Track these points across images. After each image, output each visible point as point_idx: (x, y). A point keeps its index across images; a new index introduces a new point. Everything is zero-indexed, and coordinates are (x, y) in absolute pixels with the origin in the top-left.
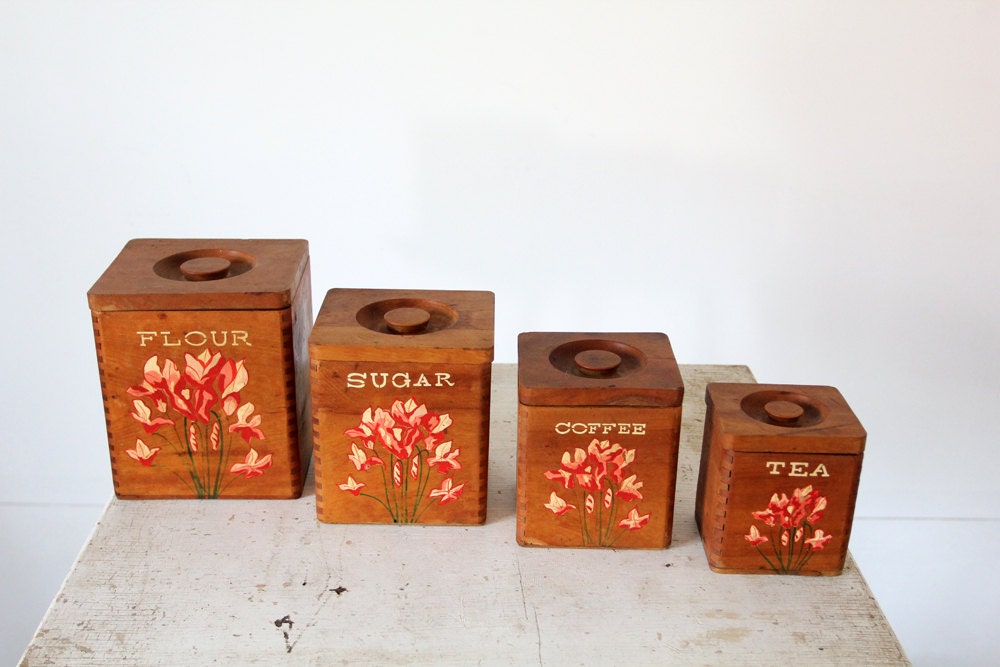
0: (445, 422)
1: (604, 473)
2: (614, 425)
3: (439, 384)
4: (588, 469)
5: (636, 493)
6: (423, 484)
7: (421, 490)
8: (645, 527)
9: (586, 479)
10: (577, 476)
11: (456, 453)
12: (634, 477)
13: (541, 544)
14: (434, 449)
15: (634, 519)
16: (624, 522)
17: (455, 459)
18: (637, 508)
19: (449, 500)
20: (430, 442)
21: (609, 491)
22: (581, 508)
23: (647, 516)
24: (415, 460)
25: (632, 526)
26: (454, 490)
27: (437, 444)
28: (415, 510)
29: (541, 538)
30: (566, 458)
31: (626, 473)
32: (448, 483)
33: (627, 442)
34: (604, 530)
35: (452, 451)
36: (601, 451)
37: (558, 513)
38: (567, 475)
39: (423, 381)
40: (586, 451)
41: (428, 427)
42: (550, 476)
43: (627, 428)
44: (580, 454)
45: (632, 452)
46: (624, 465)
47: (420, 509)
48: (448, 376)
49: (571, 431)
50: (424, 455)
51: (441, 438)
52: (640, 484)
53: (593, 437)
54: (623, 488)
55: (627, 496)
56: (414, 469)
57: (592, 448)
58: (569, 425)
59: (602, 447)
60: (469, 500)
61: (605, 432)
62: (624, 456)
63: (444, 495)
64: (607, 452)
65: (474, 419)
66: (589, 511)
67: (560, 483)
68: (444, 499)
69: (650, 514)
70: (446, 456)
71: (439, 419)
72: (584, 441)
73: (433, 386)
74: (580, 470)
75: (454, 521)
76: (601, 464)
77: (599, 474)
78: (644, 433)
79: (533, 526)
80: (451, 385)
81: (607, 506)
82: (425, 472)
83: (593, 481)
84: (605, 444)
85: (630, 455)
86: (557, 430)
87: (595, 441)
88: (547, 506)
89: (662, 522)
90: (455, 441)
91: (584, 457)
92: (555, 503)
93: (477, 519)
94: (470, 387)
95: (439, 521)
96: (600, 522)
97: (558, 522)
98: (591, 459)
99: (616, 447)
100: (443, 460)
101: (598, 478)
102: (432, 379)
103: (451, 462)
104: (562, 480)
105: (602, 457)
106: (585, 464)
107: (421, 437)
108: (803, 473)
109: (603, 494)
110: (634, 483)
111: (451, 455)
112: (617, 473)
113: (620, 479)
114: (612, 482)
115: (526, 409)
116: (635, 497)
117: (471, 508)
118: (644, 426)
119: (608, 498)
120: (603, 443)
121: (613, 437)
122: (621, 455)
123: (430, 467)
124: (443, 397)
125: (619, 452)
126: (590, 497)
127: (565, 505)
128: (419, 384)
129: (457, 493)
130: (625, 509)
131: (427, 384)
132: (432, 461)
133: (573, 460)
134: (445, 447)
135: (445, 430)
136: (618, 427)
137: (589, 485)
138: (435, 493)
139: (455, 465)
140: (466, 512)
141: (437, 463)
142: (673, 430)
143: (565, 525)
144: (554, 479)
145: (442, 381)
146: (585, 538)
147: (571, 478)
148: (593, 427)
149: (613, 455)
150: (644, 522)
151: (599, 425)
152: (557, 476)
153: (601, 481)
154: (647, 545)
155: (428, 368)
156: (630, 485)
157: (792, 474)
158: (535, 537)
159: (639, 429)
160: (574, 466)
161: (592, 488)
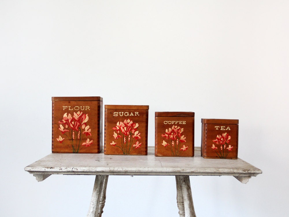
0: (137, 125)
1: (176, 135)
2: (178, 122)
3: (136, 115)
4: (172, 134)
5: (184, 140)
6: (131, 143)
7: (131, 144)
8: (187, 150)
9: (172, 136)
10: (170, 136)
11: (140, 134)
12: (183, 136)
13: (160, 155)
14: (134, 133)
15: (184, 148)
16: (182, 149)
17: (140, 136)
18: (185, 144)
19: (138, 147)
20: (133, 131)
21: (178, 140)
22: (171, 145)
23: (187, 147)
24: (130, 136)
25: (184, 150)
26: (139, 145)
27: (135, 131)
28: (129, 150)
29: (161, 153)
30: (167, 131)
31: (182, 135)
32: (138, 142)
33: (182, 126)
34: (177, 151)
35: (139, 133)
36: (175, 129)
37: (165, 146)
38: (167, 135)
39: (132, 114)
40: (172, 129)
41: (133, 127)
42: (163, 136)
43: (181, 122)
44: (170, 129)
45: (183, 129)
46: (181, 132)
47: (130, 150)
48: (138, 113)
49: (168, 123)
50: (132, 134)
51: (136, 130)
52: (185, 138)
53: (173, 125)
54: (181, 139)
55: (181, 141)
56: (129, 138)
57: (173, 128)
58: (167, 122)
59: (175, 128)
60: (143, 147)
61: (176, 124)
62: (181, 130)
63: (136, 146)
64: (177, 129)
65: (144, 124)
66: (173, 146)
67: (165, 138)
68: (137, 147)
69: (188, 146)
70: (137, 135)
71: (135, 125)
72: (171, 126)
73: (134, 116)
74: (170, 134)
75: (139, 154)
76: (175, 132)
77: (175, 135)
78: (185, 124)
79: (159, 150)
80: (139, 115)
81: (177, 144)
83: (173, 137)
84: (176, 127)
85: (182, 130)
86: (164, 123)
87: (174, 126)
88: (162, 144)
89: (191, 148)
90: (140, 130)
91: (171, 130)
92: (164, 143)
93: (145, 153)
94: (143, 116)
95: (135, 154)
96: (176, 149)
97: (165, 149)
98: (173, 131)
99: (179, 128)
100: (136, 136)
101: (175, 136)
102: (134, 114)
103: (138, 136)
104: (166, 137)
105: (175, 130)
106: (171, 132)
107: (131, 130)
108: (224, 129)
109: (176, 140)
110: (184, 138)
111: (138, 135)
112: (179, 135)
113: (180, 136)
114: (178, 137)
115: (157, 117)
116: (184, 141)
117: (143, 150)
118: (185, 122)
119: (177, 142)
120: (176, 126)
121: (178, 125)
122: (180, 130)
123: (133, 138)
124: (137, 118)
125: (180, 129)
126: (173, 141)
127: (167, 144)
128: (131, 115)
129: (140, 145)
130: (182, 145)
131: (133, 115)
132: (133, 136)
133: (168, 131)
134: (137, 132)
135: (137, 128)
136: (179, 122)
137: (173, 138)
138: (134, 146)
139: (139, 137)
140: (142, 151)
141: (135, 137)
142: (192, 123)
143: (167, 149)
144: (164, 137)
145: (136, 114)
146: (172, 153)
147: (168, 136)
148: (173, 122)
149: (178, 130)
150: (187, 149)
152: (165, 136)
153: (175, 137)
154: (188, 156)
155: (133, 111)
156: (183, 138)
157: (221, 129)
158: (159, 153)
159: (184, 123)
160: (169, 133)
161: (173, 139)
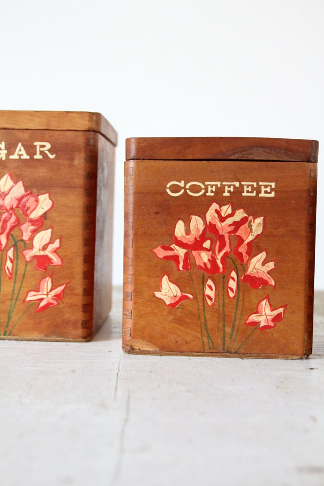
0: (45, 203)
1: (227, 249)
2: (237, 184)
3: (38, 156)
4: (207, 244)
5: (267, 277)
6: (18, 286)
7: (16, 292)
8: (279, 325)
9: (205, 257)
10: (194, 253)
11: (57, 244)
12: (263, 256)
13: (147, 349)
14: (31, 239)
15: (265, 315)
16: (253, 318)
17: (55, 251)
18: (267, 297)
19: (48, 305)
20: (27, 229)
21: (234, 274)
22: (200, 297)
23: (281, 310)
24: (10, 253)
25: (262, 324)
26: (53, 293)
27: (35, 232)
28: (9, 318)
29: (151, 340)
30: (180, 229)
31: (254, 249)
32: (48, 283)
33: (254, 207)
34: (228, 330)
35: (52, 241)
36: (222, 219)
37: (172, 305)
38: (181, 252)
39: (20, 152)
40: (204, 219)
41: (25, 210)
42: (161, 253)
43: (253, 189)
44: (197, 224)
45: (259, 220)
46: (251, 238)
47: (15, 317)
48: (48, 146)
49: (185, 193)
50: (20, 245)
51: (40, 224)
52: (271, 265)
53: (211, 200)
54: (250, 271)
55: (254, 282)
56: (9, 264)
57: (211, 215)
58: (182, 184)
59: (223, 214)
60: (71, 306)
61: (226, 194)
62: (250, 226)
63: (42, 299)
64: (230, 221)
65: (76, 201)
66: (210, 303)
67: (173, 263)
68: (43, 304)
69: (285, 306)
70: (44, 248)
71: (37, 201)
72: (199, 206)
73: (32, 158)
74: (197, 245)
75: (53, 333)
76: (221, 238)
77: (220, 251)
78: (273, 195)
79: (142, 323)
80: (52, 157)
81: (232, 295)
82: (21, 268)
83: (213, 261)
84: (226, 210)
85: (257, 225)
86: (168, 190)
87: (215, 206)
88: (158, 294)
89: (300, 317)
90: (55, 229)
91: (201, 227)
92: (168, 291)
93: (80, 331)
94: (72, 159)
95: (36, 335)
96: (224, 318)
97: (171, 318)
98: (211, 228)
99: (240, 215)
100: (42, 253)
101: (219, 257)
102: (31, 150)
103: (51, 256)
104: (176, 258)
105: (224, 228)
106: (203, 238)
107: (18, 223)
109: (226, 278)
110: (263, 264)
111: (51, 247)
112: (243, 249)
113: (246, 257)
114: (236, 261)
115: (132, 164)
116: (265, 283)
117: (73, 318)
118: (273, 185)
119: (233, 284)
120: (224, 208)
121: (236, 200)
122: (246, 225)
123: (27, 262)
124: (42, 172)
125: (244, 220)
126: (210, 282)
127: (179, 294)
128: (15, 157)
129: (58, 297)
130: (255, 301)
131: (25, 157)
132: (29, 254)
133: (188, 232)
134: (44, 236)
135: (45, 215)
136: (242, 186)
137: (209, 266)
138: (32, 297)
139: (56, 260)
140: (66, 323)
141: (36, 257)
142: (309, 191)
143: (179, 321)
144: (166, 258)
145: (42, 153)
146: (205, 340)
147: (187, 255)
148: (212, 186)
149: (237, 225)
150: (277, 318)
151: (219, 184)
152: (169, 253)
153: (223, 260)
154: (281, 352)
155: (26, 135)
156: (259, 265)
158: (143, 338)
159: (267, 190)
160: (189, 239)
161: (212, 270)
